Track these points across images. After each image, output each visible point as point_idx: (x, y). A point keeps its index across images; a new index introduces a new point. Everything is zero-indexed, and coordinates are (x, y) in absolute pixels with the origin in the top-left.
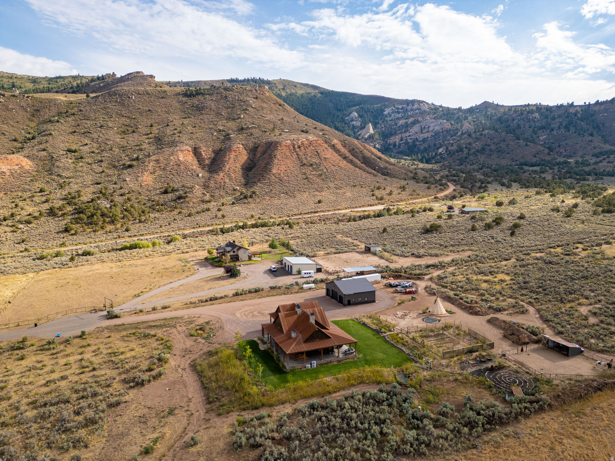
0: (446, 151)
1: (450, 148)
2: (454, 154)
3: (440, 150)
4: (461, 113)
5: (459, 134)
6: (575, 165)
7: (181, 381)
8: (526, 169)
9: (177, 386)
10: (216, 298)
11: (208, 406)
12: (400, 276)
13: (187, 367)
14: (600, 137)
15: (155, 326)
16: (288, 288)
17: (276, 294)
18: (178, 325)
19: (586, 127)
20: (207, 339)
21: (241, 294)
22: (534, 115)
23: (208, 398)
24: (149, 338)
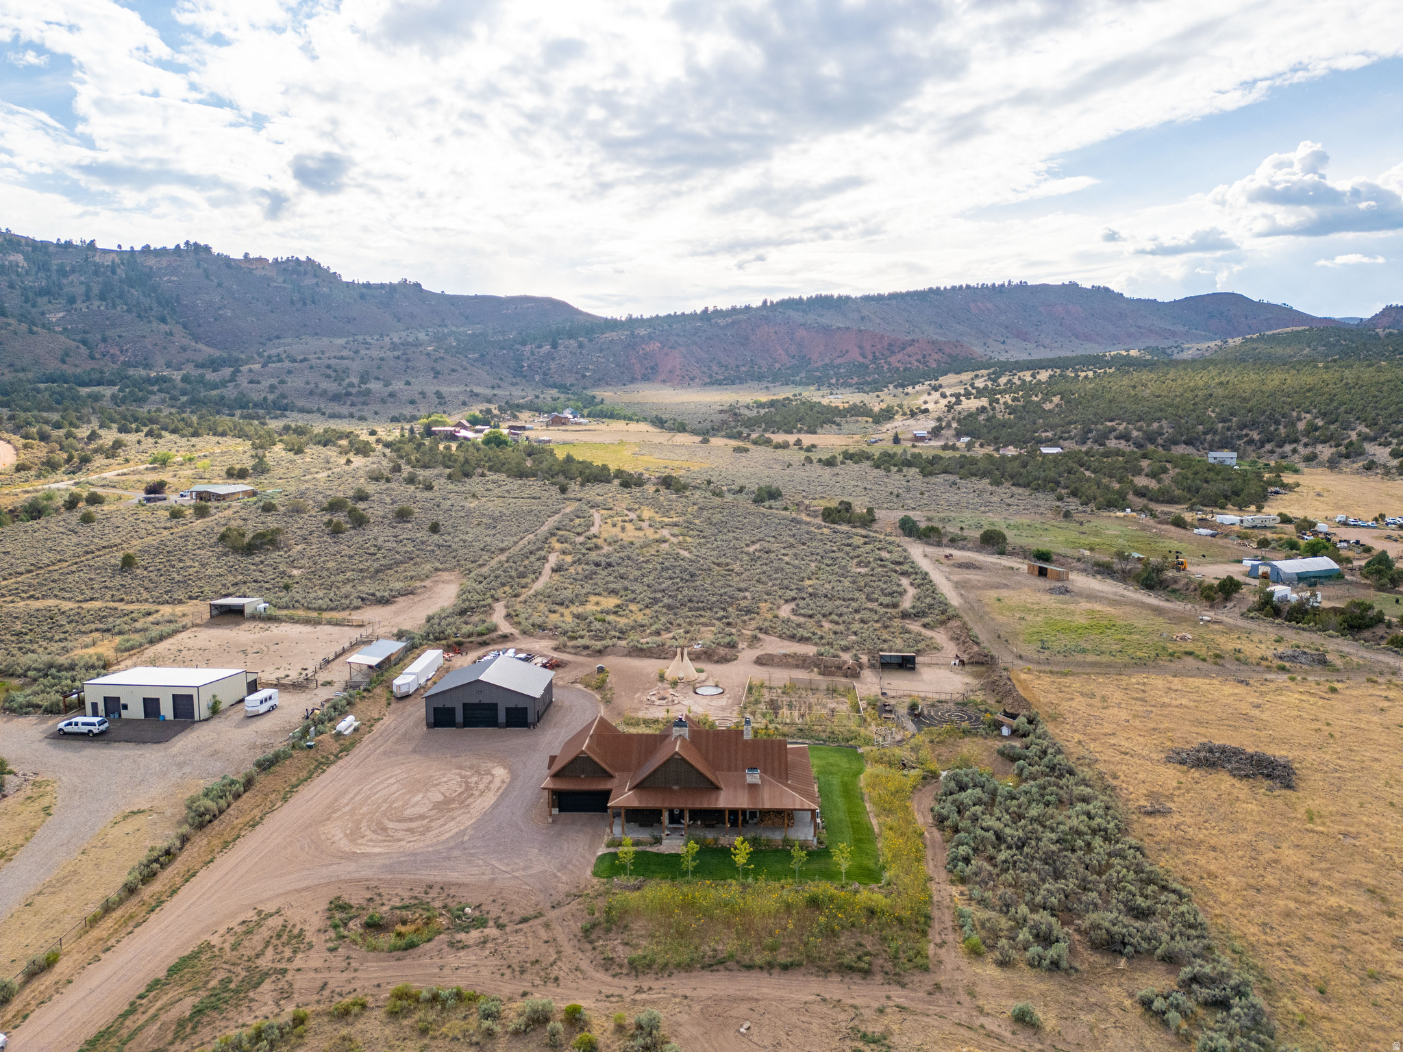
6: (188, 387)
7: (709, 1002)
8: (84, 391)
9: (733, 1013)
10: (168, 852)
11: (879, 978)
12: (460, 644)
13: (632, 984)
14: (180, 327)
15: (198, 1012)
16: (310, 747)
17: (304, 774)
18: (265, 963)
19: (146, 302)
20: (481, 923)
21: (221, 812)
22: (12, 258)
23: (846, 970)
24: (301, 1037)
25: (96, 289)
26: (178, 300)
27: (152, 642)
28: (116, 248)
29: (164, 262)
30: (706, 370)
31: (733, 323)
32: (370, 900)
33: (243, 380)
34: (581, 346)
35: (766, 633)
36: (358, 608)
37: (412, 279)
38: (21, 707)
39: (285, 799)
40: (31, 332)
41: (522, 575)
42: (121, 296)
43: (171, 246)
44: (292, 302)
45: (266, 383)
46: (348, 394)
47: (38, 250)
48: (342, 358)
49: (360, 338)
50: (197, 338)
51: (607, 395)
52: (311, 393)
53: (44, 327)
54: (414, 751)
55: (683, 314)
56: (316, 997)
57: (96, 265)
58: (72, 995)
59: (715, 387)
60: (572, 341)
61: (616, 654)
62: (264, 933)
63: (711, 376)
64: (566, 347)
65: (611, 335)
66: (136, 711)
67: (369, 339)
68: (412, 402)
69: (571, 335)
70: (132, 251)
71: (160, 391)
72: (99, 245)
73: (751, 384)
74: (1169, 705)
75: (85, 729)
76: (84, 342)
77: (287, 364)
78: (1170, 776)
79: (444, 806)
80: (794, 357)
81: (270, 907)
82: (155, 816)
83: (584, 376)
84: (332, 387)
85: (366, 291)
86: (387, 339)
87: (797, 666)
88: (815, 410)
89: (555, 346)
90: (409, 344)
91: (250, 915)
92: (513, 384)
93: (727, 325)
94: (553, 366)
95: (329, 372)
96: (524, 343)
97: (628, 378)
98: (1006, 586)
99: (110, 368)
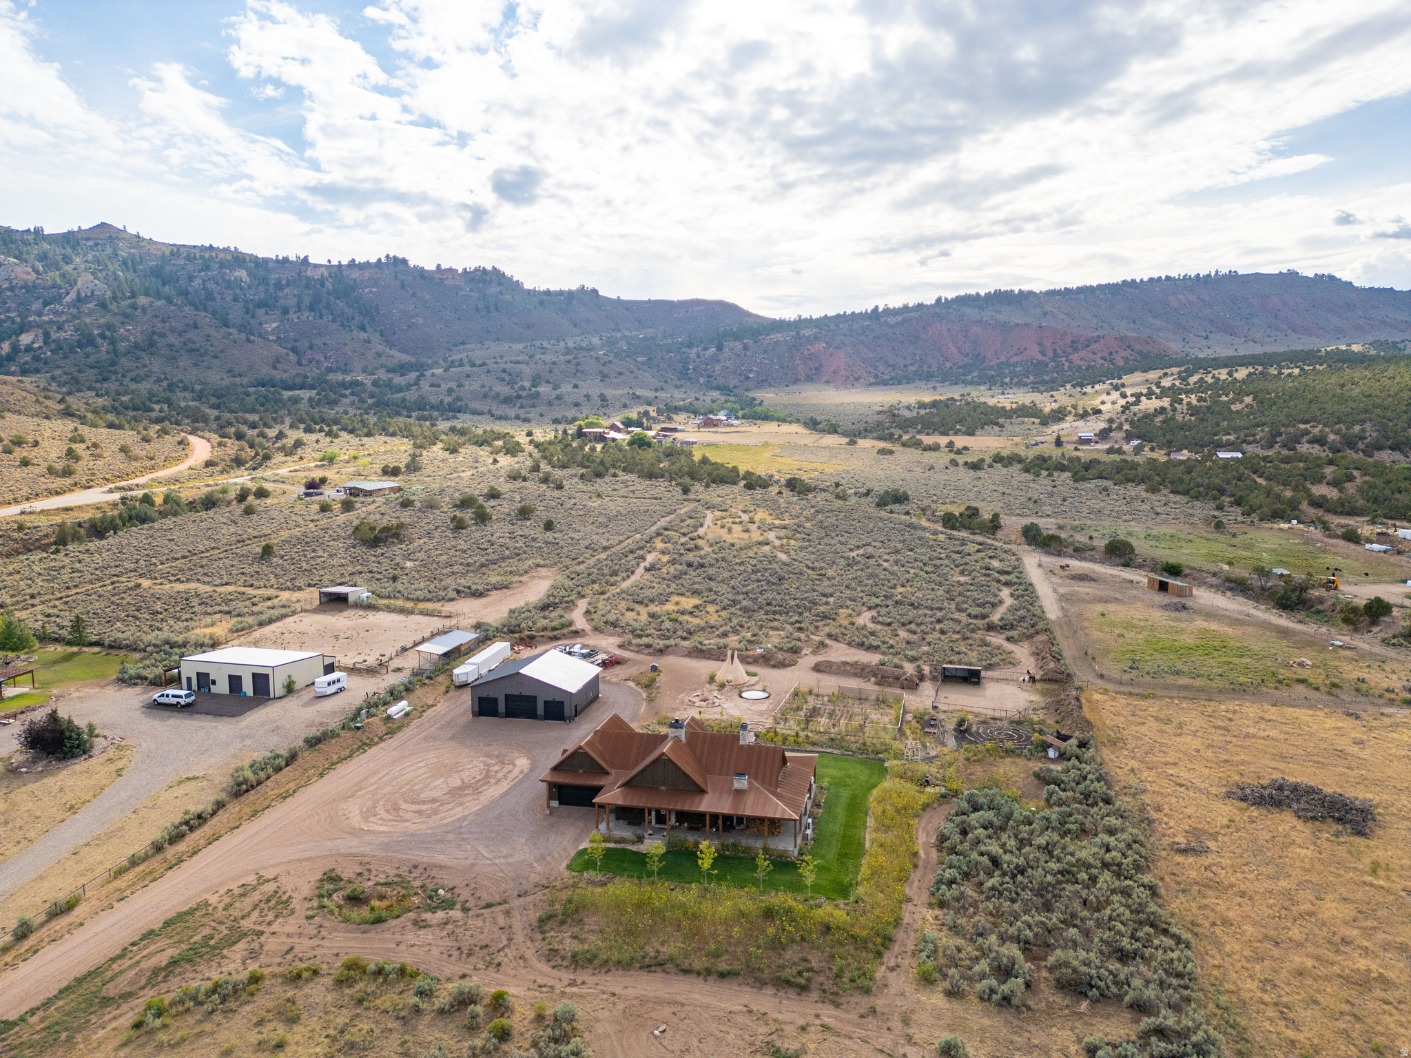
0: (45, 343)
1: (54, 335)
2: (72, 350)
3: (26, 339)
4: (46, 246)
5: (69, 299)
6: (377, 390)
7: (635, 1002)
8: (287, 394)
9: (654, 1015)
10: (199, 817)
11: (815, 995)
12: (532, 638)
13: (566, 976)
14: (377, 335)
15: (174, 963)
16: (358, 728)
17: (347, 753)
18: (246, 924)
19: (349, 312)
20: (447, 905)
21: (259, 783)
22: (237, 274)
23: (783, 984)
24: (252, 995)
25: (306, 302)
26: (377, 309)
27: (261, 624)
28: (326, 263)
29: (367, 274)
30: (871, 370)
31: (904, 321)
32: (360, 874)
33: (425, 386)
34: (746, 348)
35: (836, 640)
36: (452, 600)
37: (589, 286)
38: (131, 678)
39: (321, 775)
40: (249, 341)
41: (615, 573)
42: (327, 308)
43: (373, 260)
44: (477, 310)
45: (444, 387)
46: (519, 397)
47: (259, 265)
48: (518, 362)
49: (538, 343)
50: (391, 345)
51: (768, 397)
52: (485, 396)
53: (260, 335)
54: (452, 738)
55: (853, 313)
56: (279, 960)
57: (307, 278)
58: (80, 936)
59: (880, 387)
60: (737, 343)
61: (676, 654)
62: (256, 896)
63: (876, 376)
64: (731, 349)
65: (779, 336)
66: (222, 687)
67: (545, 344)
68: (576, 405)
69: (736, 337)
70: (340, 265)
71: (352, 394)
72: (312, 260)
73: (918, 384)
74: (1254, 736)
75: (174, 701)
76: (294, 350)
77: (467, 369)
78: (1224, 811)
79: (456, 793)
80: (967, 355)
81: (268, 875)
82: (205, 783)
83: (747, 378)
84: (504, 390)
85: (546, 298)
86: (562, 344)
87: (855, 675)
88: (979, 410)
89: (720, 348)
90: (582, 348)
91: (251, 879)
92: (677, 387)
93: (897, 323)
94: (718, 368)
95: (503, 375)
96: (690, 346)
97: (791, 378)
98: (1117, 600)
99: (312, 373)
